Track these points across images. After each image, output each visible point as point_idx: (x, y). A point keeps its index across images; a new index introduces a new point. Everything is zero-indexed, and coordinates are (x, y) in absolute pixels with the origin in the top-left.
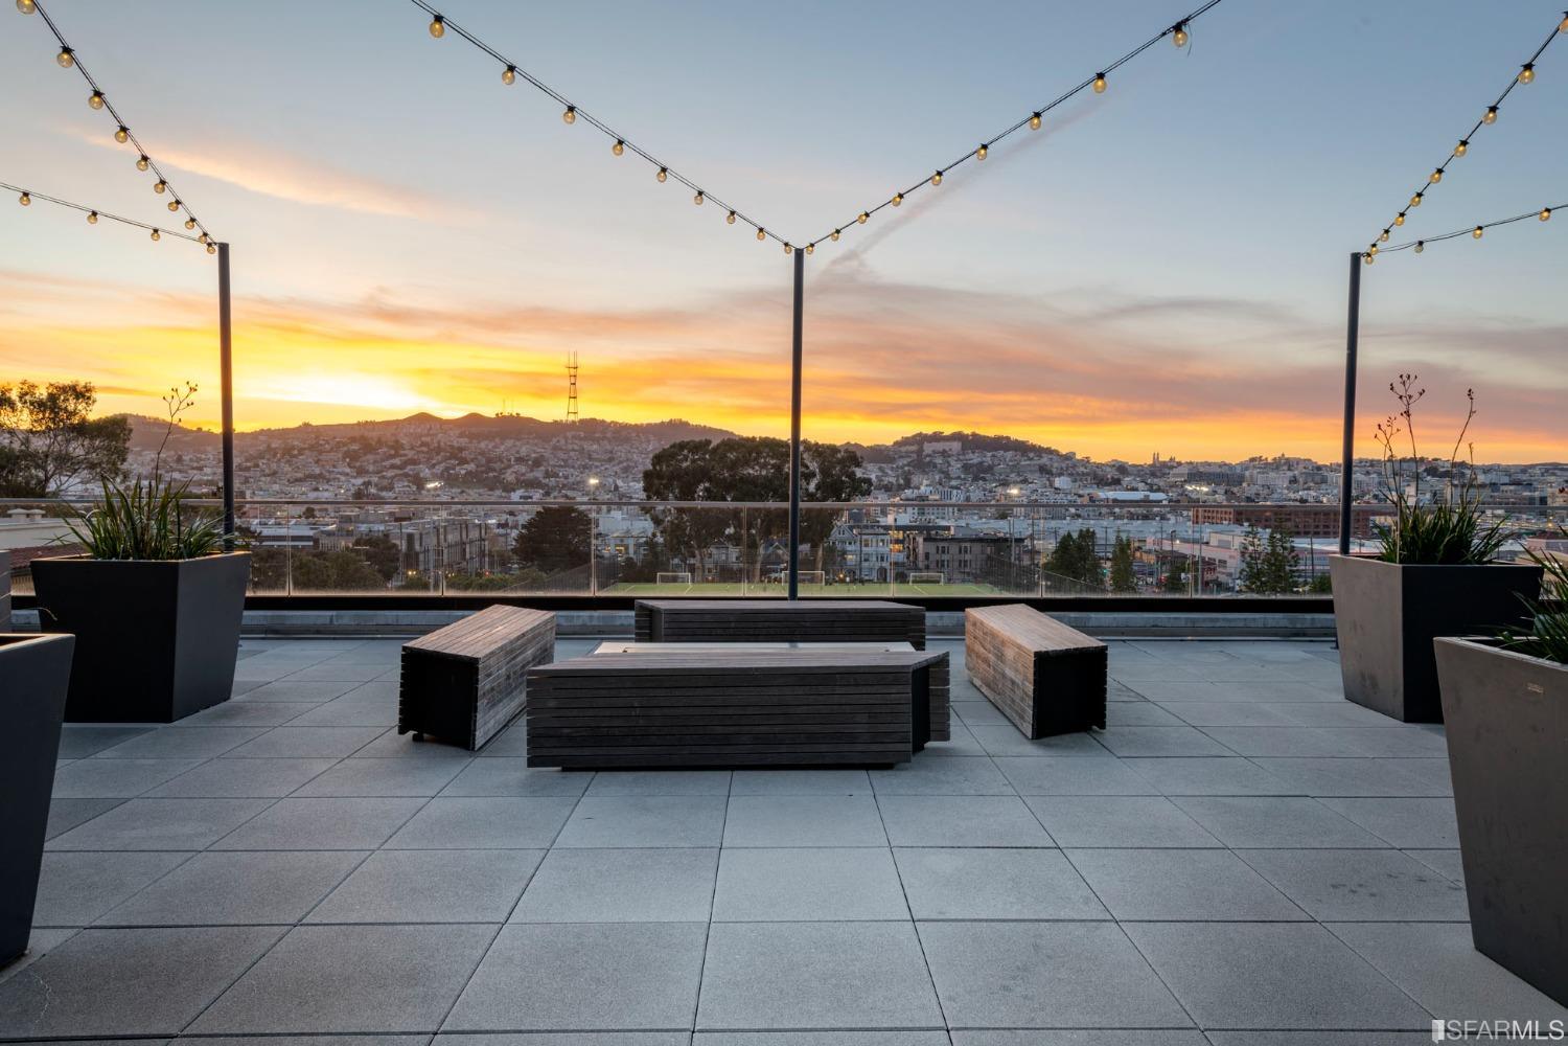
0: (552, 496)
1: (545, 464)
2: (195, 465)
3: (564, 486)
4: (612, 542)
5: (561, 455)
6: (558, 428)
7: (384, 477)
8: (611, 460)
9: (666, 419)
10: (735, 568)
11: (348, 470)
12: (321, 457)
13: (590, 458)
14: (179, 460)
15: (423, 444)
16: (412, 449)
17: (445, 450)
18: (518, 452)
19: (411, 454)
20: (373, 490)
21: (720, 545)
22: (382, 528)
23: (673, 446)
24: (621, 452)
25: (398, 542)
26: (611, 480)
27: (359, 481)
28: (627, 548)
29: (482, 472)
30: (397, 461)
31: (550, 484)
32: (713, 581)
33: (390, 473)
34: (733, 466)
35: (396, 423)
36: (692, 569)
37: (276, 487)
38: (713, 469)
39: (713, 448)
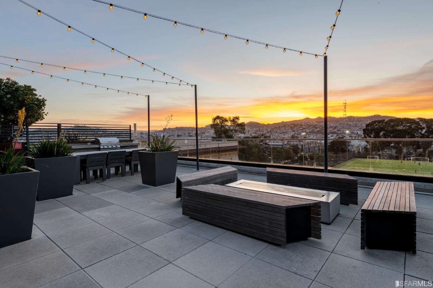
0: (339, 136)
1: (337, 128)
2: (262, 131)
3: (342, 133)
4: (355, 147)
5: (342, 125)
6: (341, 119)
7: (298, 132)
8: (356, 126)
9: (373, 115)
10: (394, 156)
11: (291, 131)
12: (286, 128)
13: (350, 126)
14: (260, 130)
15: (307, 124)
16: (305, 126)
17: (312, 126)
18: (330, 125)
19: (304, 127)
20: (296, 135)
21: (389, 149)
22: (296, 143)
23: (373, 122)
24: (359, 124)
25: (299, 146)
26: (356, 131)
27: (293, 133)
28: (359, 149)
29: (321, 130)
30: (301, 128)
31: (339, 133)
32: (387, 159)
33: (300, 131)
34: (393, 126)
35: (301, 120)
36: (379, 155)
37: (277, 135)
38: (386, 127)
39: (386, 122)
